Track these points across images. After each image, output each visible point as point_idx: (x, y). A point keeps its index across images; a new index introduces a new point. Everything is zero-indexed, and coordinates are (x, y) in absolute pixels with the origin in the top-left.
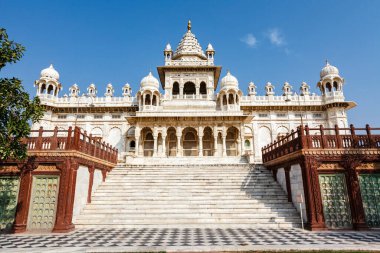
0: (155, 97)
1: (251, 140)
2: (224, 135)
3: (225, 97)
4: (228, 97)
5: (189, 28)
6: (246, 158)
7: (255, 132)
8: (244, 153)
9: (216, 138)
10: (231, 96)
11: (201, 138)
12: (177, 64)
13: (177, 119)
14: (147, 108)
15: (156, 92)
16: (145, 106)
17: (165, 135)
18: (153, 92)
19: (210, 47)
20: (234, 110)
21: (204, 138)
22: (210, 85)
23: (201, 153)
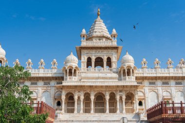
0: (75, 70)
1: (143, 101)
2: (124, 97)
3: (124, 70)
4: (126, 71)
5: (98, 15)
6: (138, 115)
7: (146, 96)
8: (137, 111)
9: (118, 100)
10: (129, 70)
11: (107, 100)
12: (90, 44)
13: (91, 87)
14: (70, 78)
15: (76, 67)
16: (68, 77)
17: (82, 98)
18: (74, 67)
19: (114, 31)
20: (130, 81)
21: (110, 100)
22: (114, 59)
23: (108, 111)
